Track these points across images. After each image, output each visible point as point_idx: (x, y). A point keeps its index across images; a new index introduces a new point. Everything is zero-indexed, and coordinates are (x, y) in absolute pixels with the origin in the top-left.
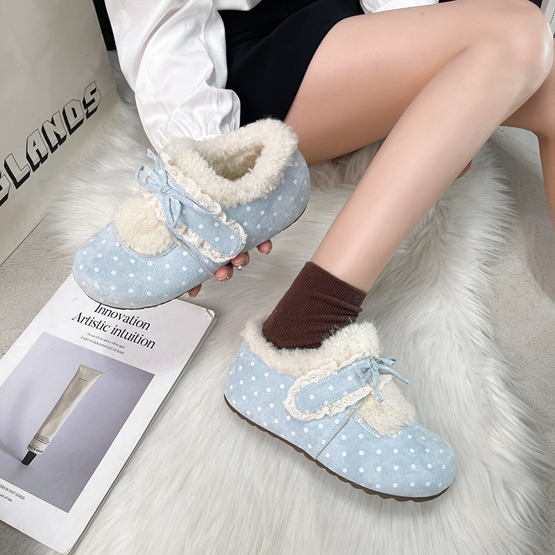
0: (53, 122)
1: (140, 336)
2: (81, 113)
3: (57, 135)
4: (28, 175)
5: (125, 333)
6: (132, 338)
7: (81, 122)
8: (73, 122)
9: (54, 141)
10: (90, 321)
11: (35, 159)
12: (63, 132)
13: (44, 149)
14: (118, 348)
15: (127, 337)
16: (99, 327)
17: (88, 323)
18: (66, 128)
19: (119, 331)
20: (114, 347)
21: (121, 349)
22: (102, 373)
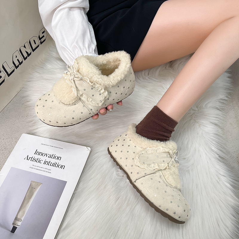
0: (25, 47)
1: (57, 163)
2: (38, 42)
3: (27, 53)
4: (14, 71)
5: (50, 163)
6: (54, 165)
7: (38, 46)
8: (34, 46)
9: (25, 55)
10: (33, 159)
11: (17, 63)
12: (29, 51)
13: (21, 59)
14: (48, 171)
15: (51, 165)
16: (38, 161)
17: (32, 160)
18: (31, 49)
19: (47, 162)
20: (46, 170)
21: (49, 171)
22: (42, 184)
